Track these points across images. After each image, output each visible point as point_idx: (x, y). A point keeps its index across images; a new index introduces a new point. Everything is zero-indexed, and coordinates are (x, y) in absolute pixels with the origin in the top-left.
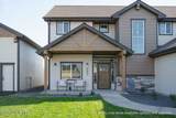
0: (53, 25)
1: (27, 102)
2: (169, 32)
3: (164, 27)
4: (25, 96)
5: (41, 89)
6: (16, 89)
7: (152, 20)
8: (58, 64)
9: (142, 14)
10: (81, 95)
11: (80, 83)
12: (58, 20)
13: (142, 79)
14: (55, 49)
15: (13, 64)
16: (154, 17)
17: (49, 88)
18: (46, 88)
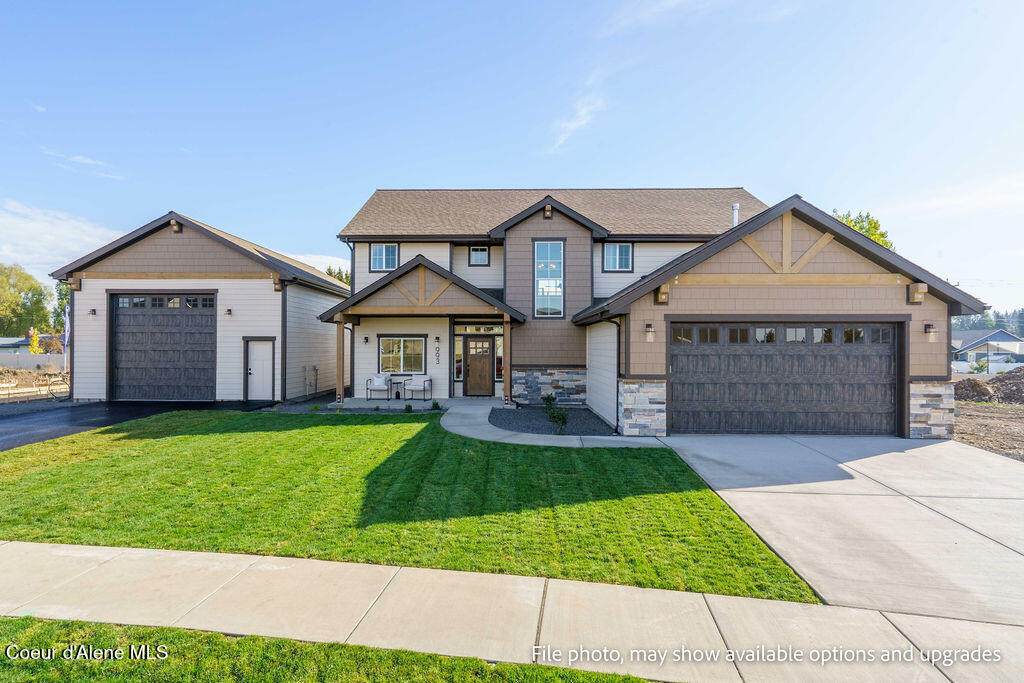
0: (362, 251)
1: (302, 422)
2: (626, 266)
3: (613, 252)
4: (294, 410)
5: (330, 395)
6: (278, 397)
7: (584, 238)
8: (373, 339)
9: (559, 225)
10: (409, 409)
11: (417, 382)
12: (370, 240)
13: (558, 375)
14: (362, 309)
15: (272, 339)
16: (588, 234)
17: (349, 392)
18: (340, 391)
